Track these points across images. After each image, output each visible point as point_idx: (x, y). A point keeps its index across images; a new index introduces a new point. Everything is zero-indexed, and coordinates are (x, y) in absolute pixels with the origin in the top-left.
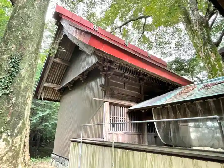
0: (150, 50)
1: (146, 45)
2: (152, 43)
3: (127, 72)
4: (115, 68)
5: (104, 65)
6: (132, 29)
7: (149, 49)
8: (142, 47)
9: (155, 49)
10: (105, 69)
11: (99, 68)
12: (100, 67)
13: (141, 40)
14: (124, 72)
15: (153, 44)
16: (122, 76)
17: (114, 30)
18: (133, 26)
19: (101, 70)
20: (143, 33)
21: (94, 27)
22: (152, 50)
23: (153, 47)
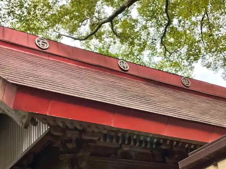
0: (196, 59)
1: (184, 50)
2: (196, 44)
3: (126, 142)
4: (96, 138)
5: (65, 139)
6: (140, 19)
7: (192, 58)
8: (176, 57)
9: (207, 57)
10: (70, 146)
11: (55, 146)
12: (58, 144)
13: (169, 41)
14: (120, 142)
15: (201, 45)
16: (116, 154)
17: (96, 29)
18: (141, 11)
19: (61, 149)
20: (170, 23)
21: (38, 41)
22: (200, 60)
23: (203, 52)
